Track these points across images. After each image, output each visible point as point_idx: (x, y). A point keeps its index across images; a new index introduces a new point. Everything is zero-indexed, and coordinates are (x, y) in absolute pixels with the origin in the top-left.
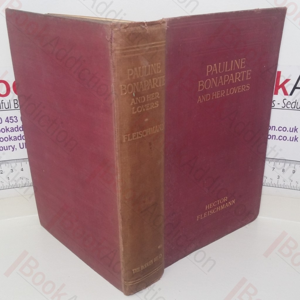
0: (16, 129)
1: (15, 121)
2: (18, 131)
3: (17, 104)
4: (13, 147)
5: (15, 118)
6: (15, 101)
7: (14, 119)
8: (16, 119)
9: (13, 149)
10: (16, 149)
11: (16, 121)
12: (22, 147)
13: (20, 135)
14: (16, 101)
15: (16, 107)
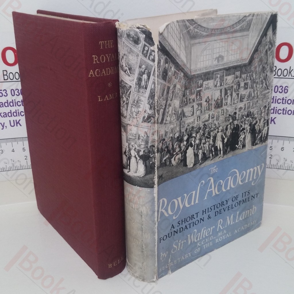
0: (6, 104)
1: (4, 95)
2: (8, 107)
3: (6, 75)
4: (3, 125)
5: (5, 91)
6: (4, 71)
7: (4, 93)
8: (6, 93)
9: (3, 127)
10: (6, 127)
11: (6, 95)
12: (12, 124)
13: (11, 111)
14: (6, 72)
15: (5, 79)
